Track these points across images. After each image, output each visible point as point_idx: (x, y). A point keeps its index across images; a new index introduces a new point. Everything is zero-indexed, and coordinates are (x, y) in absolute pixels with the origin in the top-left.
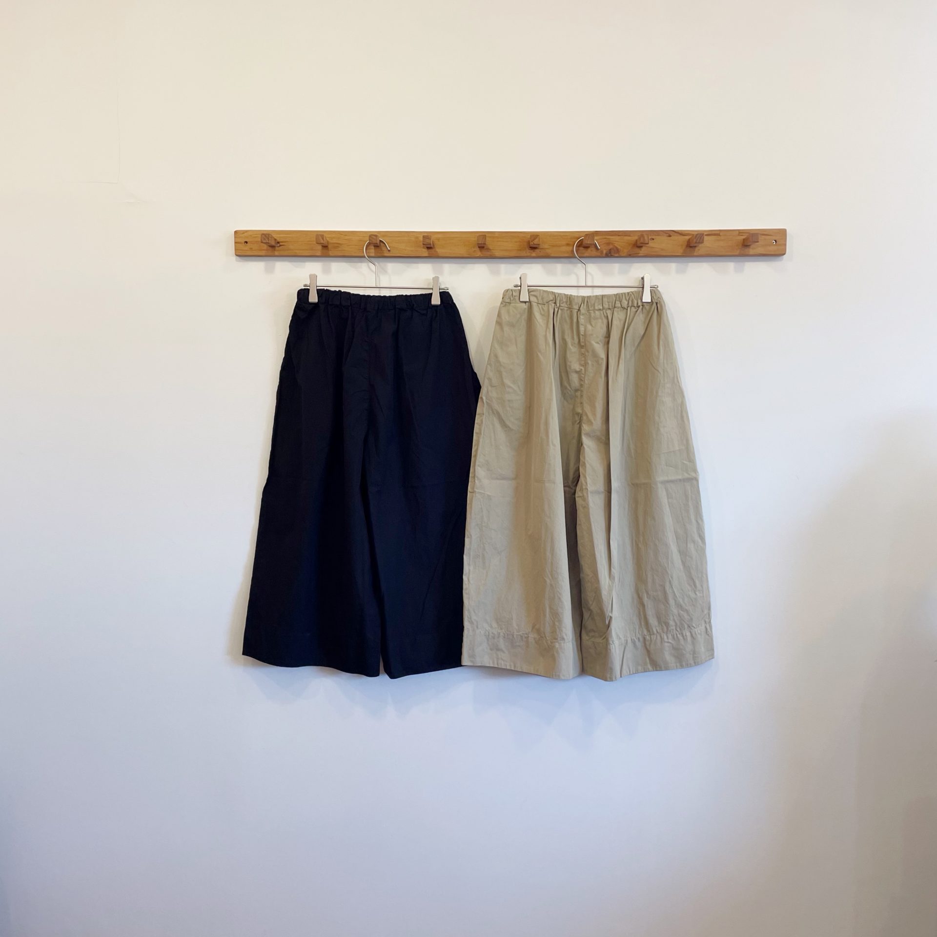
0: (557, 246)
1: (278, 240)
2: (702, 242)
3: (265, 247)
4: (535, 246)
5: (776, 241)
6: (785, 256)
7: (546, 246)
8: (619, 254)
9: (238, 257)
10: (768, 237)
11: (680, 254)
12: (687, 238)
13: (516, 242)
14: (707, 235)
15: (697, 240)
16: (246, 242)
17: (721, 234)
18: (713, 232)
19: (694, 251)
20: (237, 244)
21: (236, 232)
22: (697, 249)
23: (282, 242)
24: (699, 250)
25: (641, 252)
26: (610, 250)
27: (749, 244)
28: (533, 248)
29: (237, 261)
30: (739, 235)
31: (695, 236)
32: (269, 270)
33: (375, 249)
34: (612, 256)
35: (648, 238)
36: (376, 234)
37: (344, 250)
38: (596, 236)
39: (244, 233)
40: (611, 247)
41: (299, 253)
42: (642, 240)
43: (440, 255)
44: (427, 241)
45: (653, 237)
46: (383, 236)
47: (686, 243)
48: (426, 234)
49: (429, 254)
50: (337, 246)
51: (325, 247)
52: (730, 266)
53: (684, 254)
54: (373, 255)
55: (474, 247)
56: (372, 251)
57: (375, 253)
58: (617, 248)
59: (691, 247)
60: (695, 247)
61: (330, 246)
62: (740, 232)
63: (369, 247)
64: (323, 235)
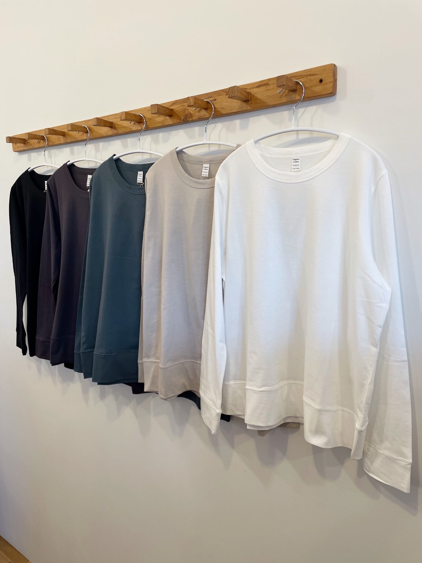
1: (26, 139)
5: (321, 80)
6: (336, 95)
8: (192, 119)
9: (17, 153)
10: (312, 78)
11: (236, 111)
17: (270, 83)
22: (250, 102)
25: (207, 113)
26: (186, 115)
34: (187, 121)
40: (187, 112)
41: (34, 146)
43: (93, 137)
45: (216, 98)
53: (240, 110)
58: (190, 113)
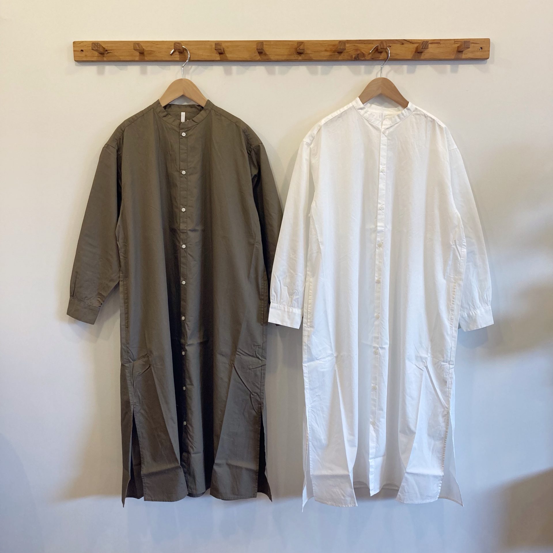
0: (318, 52)
1: (107, 48)
2: (428, 48)
3: (96, 54)
4: (301, 52)
5: (481, 48)
6: (488, 60)
7: (309, 52)
8: (364, 58)
9: (77, 62)
10: (475, 45)
11: (410, 58)
12: (416, 45)
13: (287, 49)
14: (430, 43)
15: (423, 46)
16: (82, 51)
17: (441, 42)
18: (435, 41)
19: (421, 55)
20: (76, 52)
21: (74, 43)
22: (423, 54)
23: (109, 50)
24: (425, 55)
25: (381, 56)
26: (358, 54)
27: (461, 50)
28: (300, 54)
29: (76, 65)
30: (454, 44)
31: (421, 44)
32: (101, 73)
33: (179, 55)
34: (359, 59)
35: (387, 45)
36: (180, 42)
37: (157, 56)
38: (347, 44)
39: (80, 43)
40: (359, 52)
41: (122, 58)
42: (382, 46)
43: (229, 59)
44: (219, 47)
45: (391, 45)
46: (185, 45)
47: (414, 50)
48: (218, 42)
49: (220, 58)
50: (151, 53)
51: (142, 53)
52: (448, 67)
53: (413, 58)
54: (178, 59)
55: (255, 53)
56: (177, 56)
57: (179, 57)
58: (362, 53)
59: (418, 52)
60: (422, 52)
61: (145, 53)
62: (456, 41)
63: (175, 53)
64: (139, 43)
